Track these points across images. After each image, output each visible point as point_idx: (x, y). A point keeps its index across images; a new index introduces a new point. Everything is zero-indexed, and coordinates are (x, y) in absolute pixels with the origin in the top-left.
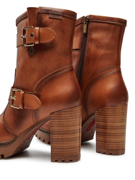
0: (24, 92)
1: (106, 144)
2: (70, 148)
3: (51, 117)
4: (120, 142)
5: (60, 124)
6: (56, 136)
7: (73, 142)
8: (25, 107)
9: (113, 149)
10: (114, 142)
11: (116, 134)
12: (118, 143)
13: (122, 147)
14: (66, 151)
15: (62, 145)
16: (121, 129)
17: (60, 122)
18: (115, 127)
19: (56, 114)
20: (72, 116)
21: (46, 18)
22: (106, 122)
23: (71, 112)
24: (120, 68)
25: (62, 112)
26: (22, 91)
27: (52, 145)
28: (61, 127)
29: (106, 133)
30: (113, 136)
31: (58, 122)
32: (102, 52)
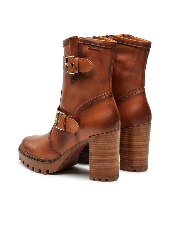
0: (66, 115)
1: (130, 162)
2: (106, 169)
3: (89, 140)
4: (143, 160)
5: (97, 147)
6: (93, 157)
7: (109, 163)
8: (67, 130)
9: (136, 166)
10: (138, 160)
11: (139, 152)
12: (141, 160)
13: (145, 164)
14: (102, 171)
15: (99, 166)
16: (144, 147)
17: (97, 145)
18: (139, 145)
19: (93, 138)
20: (109, 140)
21: (86, 49)
22: (130, 141)
23: (107, 136)
24: (144, 89)
25: (98, 136)
26: (64, 114)
27: (91, 165)
28: (98, 149)
29: (130, 152)
30: (137, 154)
31: (96, 145)
32: (127, 74)
